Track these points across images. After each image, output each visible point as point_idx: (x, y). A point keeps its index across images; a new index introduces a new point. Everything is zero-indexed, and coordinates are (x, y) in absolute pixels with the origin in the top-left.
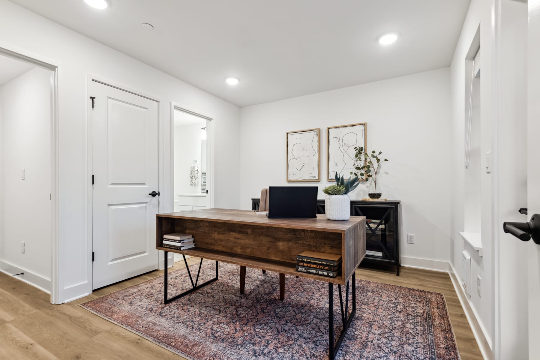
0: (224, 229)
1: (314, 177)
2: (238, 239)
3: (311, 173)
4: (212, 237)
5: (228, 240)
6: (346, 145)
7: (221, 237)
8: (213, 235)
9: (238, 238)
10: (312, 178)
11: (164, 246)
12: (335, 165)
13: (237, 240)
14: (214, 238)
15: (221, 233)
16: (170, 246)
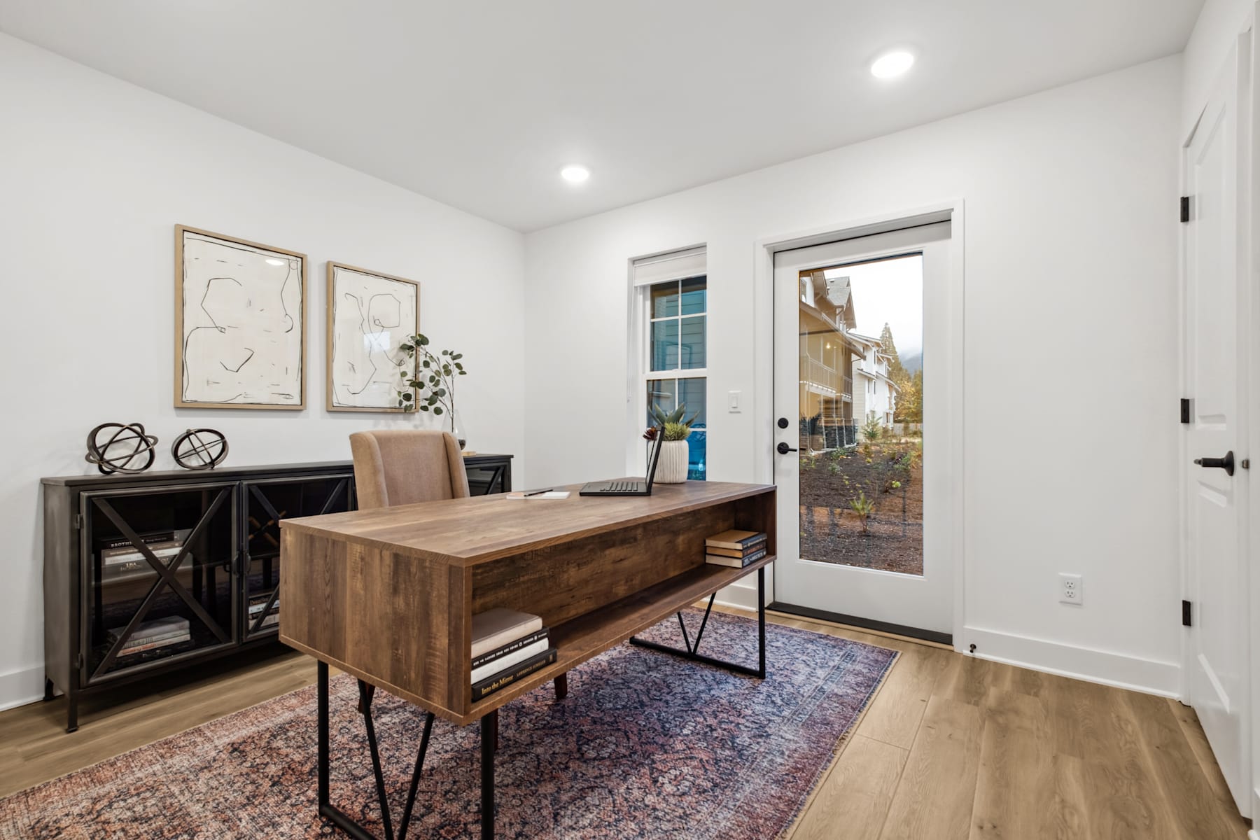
0: (591, 547)
1: (288, 396)
2: (621, 560)
3: (278, 385)
4: (562, 586)
5: (601, 572)
6: (377, 322)
7: (586, 571)
8: (566, 576)
9: (619, 559)
10: (282, 400)
11: (484, 691)
12: (350, 369)
13: (618, 565)
14: (568, 585)
15: (585, 560)
16: (514, 674)
